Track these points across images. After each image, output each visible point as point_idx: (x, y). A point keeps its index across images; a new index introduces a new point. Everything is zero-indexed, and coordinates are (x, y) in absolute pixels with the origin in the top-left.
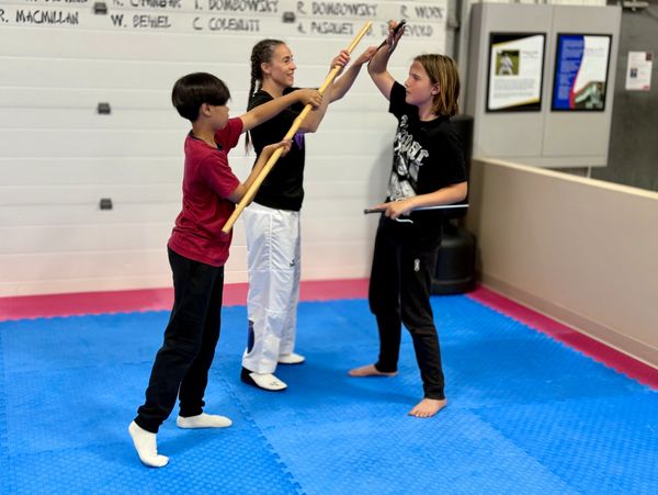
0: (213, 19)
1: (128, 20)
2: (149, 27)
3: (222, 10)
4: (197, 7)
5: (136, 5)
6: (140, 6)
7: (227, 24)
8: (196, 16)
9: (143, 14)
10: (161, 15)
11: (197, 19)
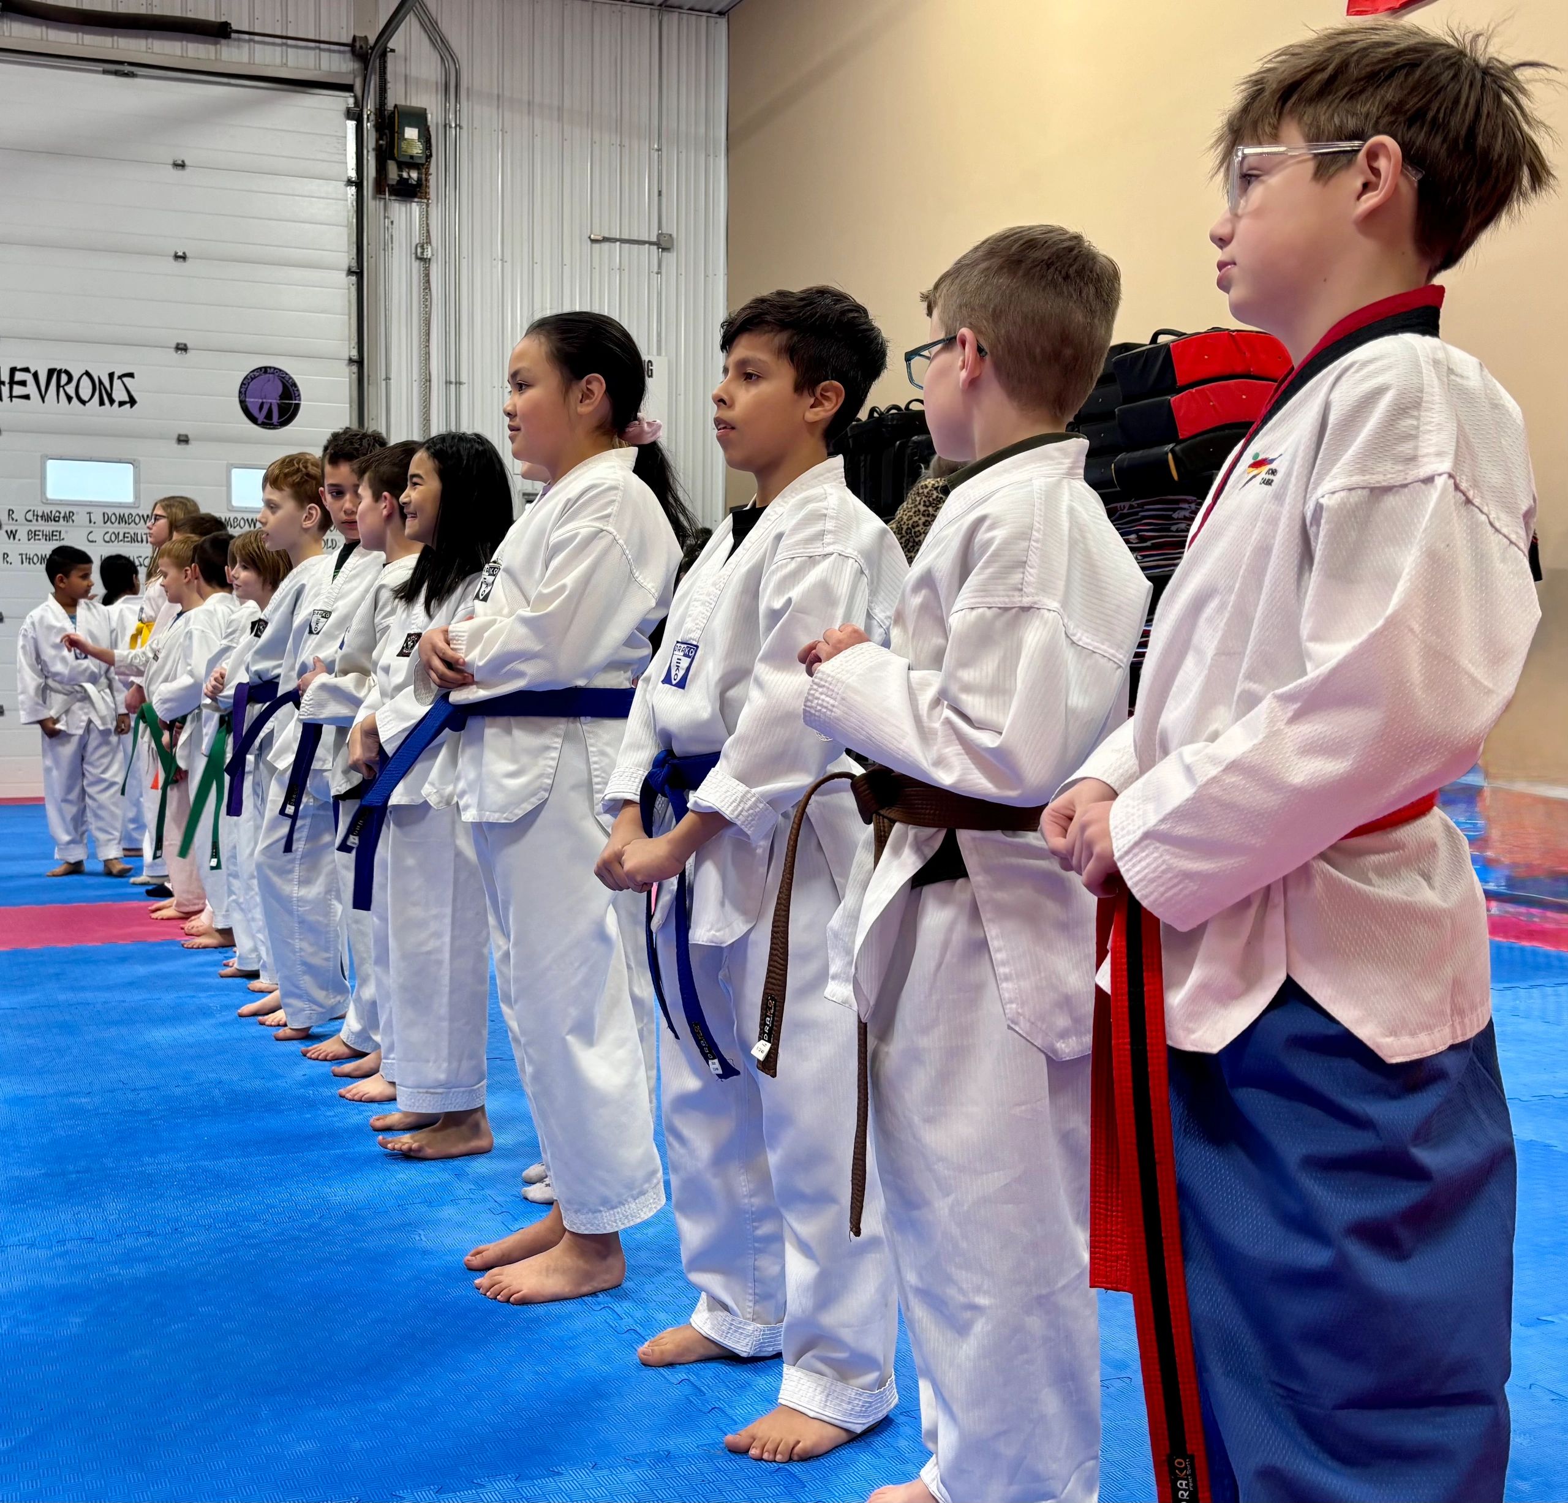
0: (107, 533)
1: (22, 534)
2: (43, 541)
3: (116, 524)
4: (90, 522)
5: (31, 521)
6: (34, 521)
7: (121, 537)
8: (91, 529)
9: (38, 528)
10: (55, 529)
11: (91, 532)
